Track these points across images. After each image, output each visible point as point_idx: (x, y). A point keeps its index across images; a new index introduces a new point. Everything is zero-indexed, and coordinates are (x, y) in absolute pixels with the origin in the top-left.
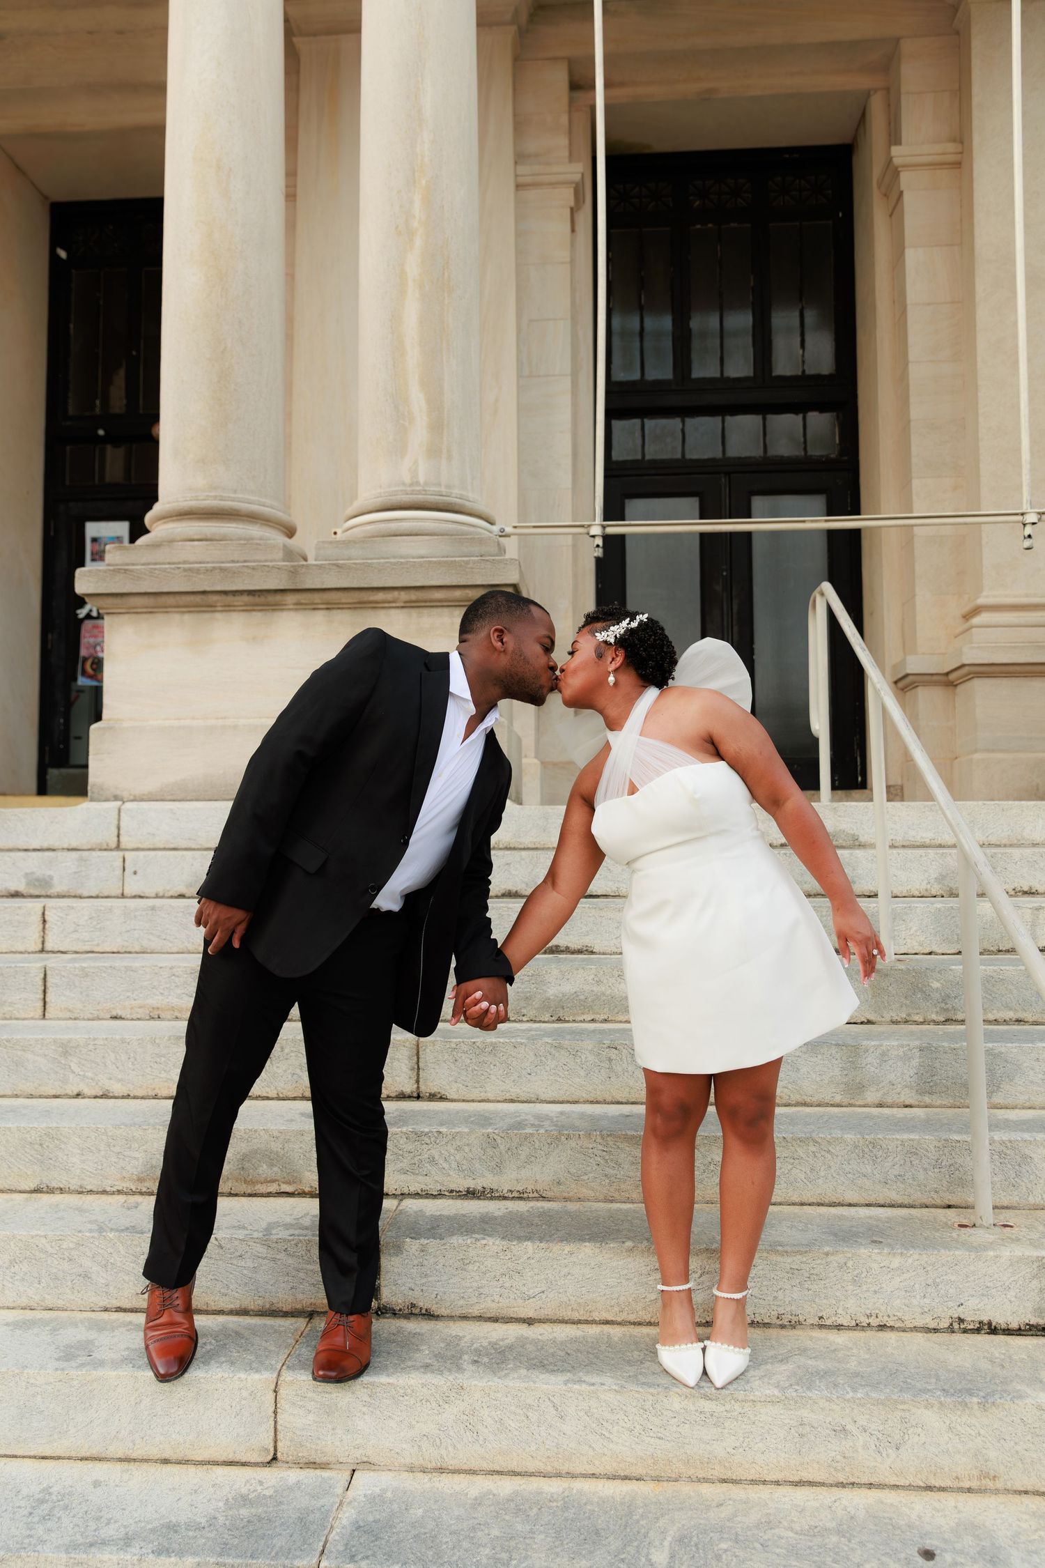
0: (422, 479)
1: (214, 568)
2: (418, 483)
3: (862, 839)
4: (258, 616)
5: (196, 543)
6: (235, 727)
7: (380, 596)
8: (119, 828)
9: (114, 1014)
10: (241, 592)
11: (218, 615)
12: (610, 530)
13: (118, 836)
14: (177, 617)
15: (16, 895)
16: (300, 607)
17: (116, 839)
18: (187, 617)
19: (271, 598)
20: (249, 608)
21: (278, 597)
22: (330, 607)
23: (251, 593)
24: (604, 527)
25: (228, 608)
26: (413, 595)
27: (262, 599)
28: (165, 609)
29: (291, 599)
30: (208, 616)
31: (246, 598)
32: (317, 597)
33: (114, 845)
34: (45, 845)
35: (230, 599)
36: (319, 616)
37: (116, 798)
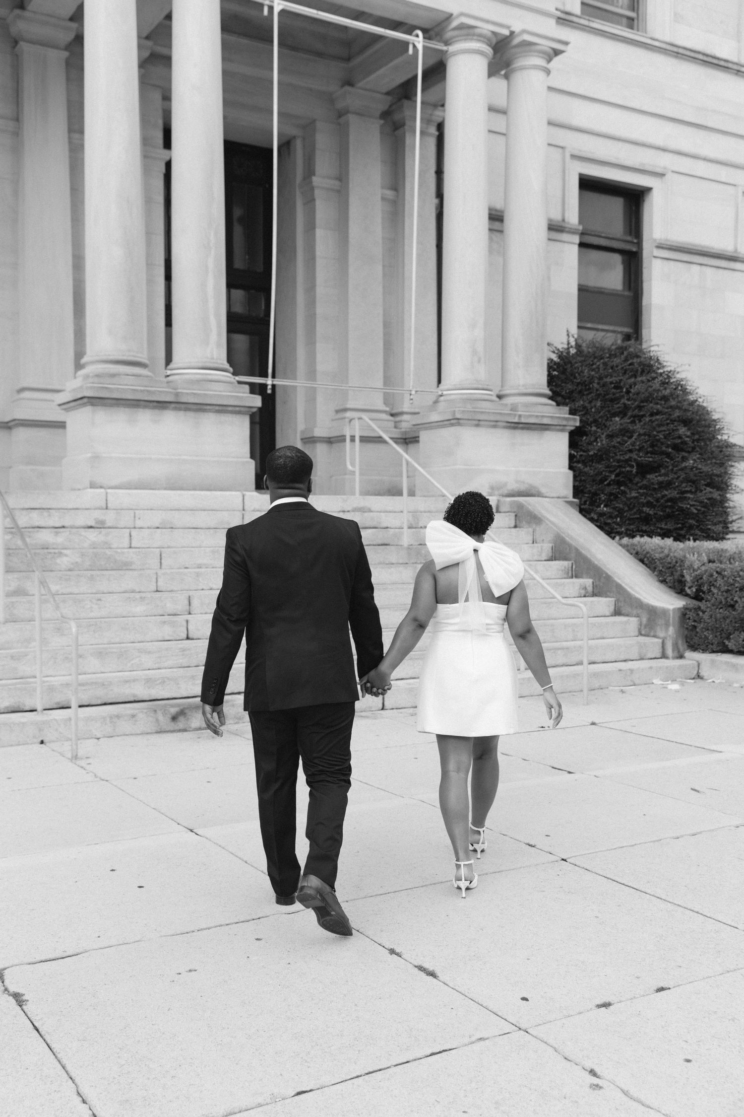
0: (215, 357)
1: (144, 390)
2: (213, 358)
3: (373, 509)
4: (157, 411)
5: (130, 377)
6: (151, 459)
7: (208, 407)
8: (107, 500)
9: (185, 566)
10: (153, 401)
11: (141, 410)
12: (275, 383)
13: (107, 504)
14: (122, 409)
15: (91, 527)
16: (175, 409)
17: (105, 505)
18: (127, 409)
19: (165, 405)
20: (154, 408)
21: (168, 405)
22: (186, 410)
23: (158, 402)
24: (273, 381)
25: (145, 407)
26: (221, 408)
27: (161, 405)
28: (118, 405)
29: (173, 405)
30: (136, 409)
31: (155, 404)
32: (183, 406)
33: (105, 507)
34: (75, 507)
35: (148, 403)
36: (181, 413)
37: (101, 487)
